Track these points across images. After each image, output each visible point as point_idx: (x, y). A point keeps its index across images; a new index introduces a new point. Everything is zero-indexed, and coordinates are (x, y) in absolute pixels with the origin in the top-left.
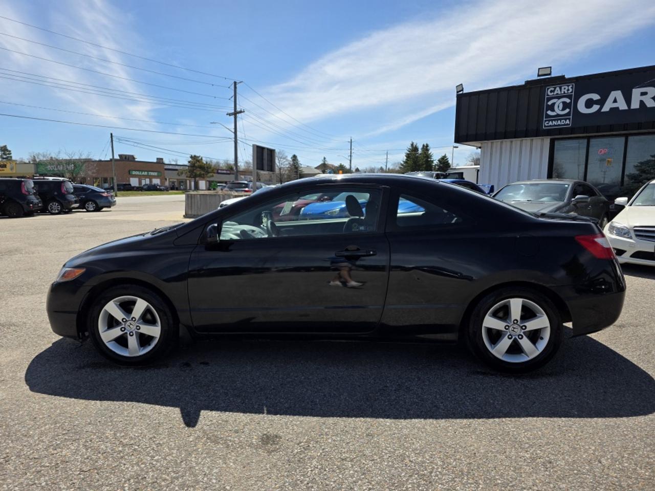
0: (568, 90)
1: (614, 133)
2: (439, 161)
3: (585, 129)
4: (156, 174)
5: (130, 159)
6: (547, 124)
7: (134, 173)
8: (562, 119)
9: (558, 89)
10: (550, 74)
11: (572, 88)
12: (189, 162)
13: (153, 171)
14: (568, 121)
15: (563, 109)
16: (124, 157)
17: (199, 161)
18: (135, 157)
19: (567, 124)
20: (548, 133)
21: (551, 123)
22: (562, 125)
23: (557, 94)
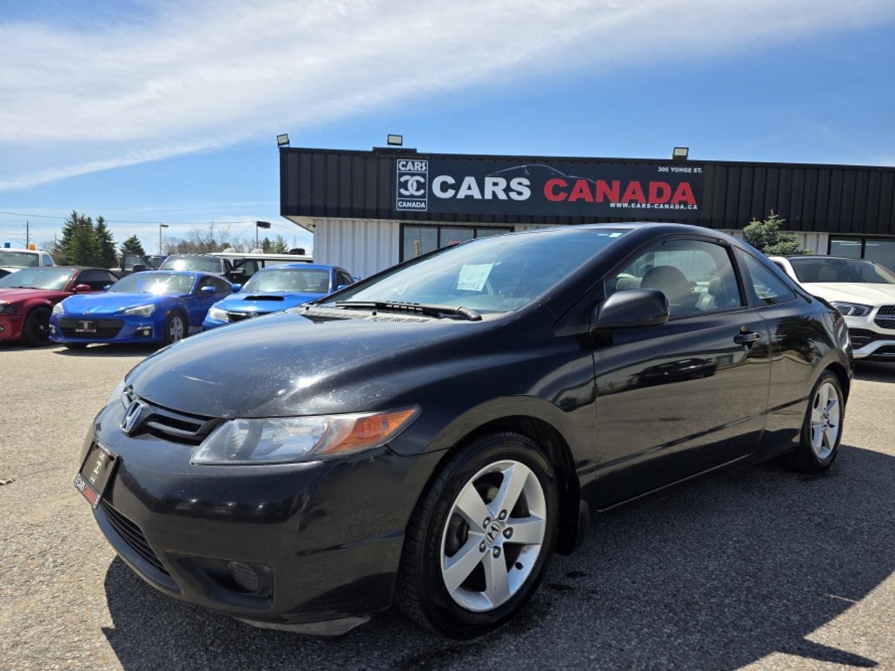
0: (422, 167)
1: (457, 223)
2: (125, 244)
3: (442, 217)
6: (401, 205)
8: (418, 201)
9: (410, 164)
10: (401, 145)
11: (426, 165)
14: (423, 203)
15: (418, 190)
19: (423, 208)
20: (403, 215)
21: (404, 205)
22: (417, 208)
23: (410, 170)
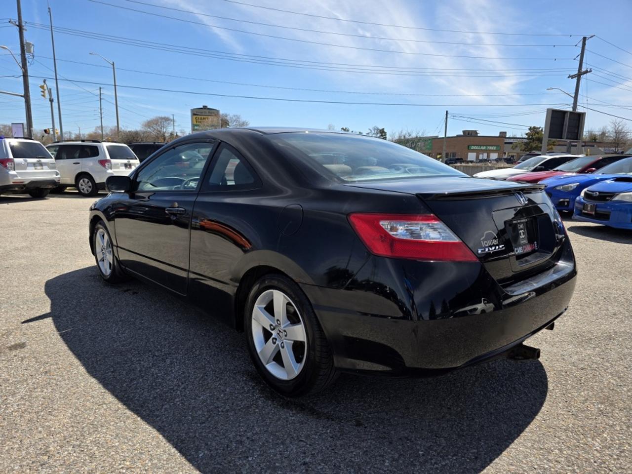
4: (494, 148)
5: (473, 134)
7: (473, 148)
12: (527, 134)
13: (492, 146)
16: (467, 133)
17: (538, 133)
18: (478, 132)
